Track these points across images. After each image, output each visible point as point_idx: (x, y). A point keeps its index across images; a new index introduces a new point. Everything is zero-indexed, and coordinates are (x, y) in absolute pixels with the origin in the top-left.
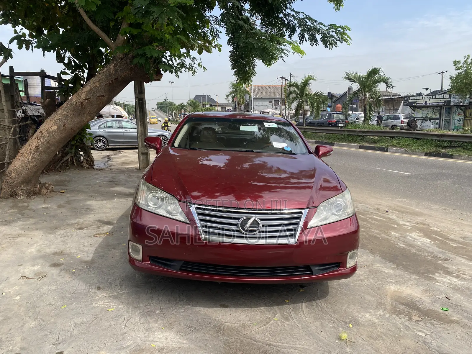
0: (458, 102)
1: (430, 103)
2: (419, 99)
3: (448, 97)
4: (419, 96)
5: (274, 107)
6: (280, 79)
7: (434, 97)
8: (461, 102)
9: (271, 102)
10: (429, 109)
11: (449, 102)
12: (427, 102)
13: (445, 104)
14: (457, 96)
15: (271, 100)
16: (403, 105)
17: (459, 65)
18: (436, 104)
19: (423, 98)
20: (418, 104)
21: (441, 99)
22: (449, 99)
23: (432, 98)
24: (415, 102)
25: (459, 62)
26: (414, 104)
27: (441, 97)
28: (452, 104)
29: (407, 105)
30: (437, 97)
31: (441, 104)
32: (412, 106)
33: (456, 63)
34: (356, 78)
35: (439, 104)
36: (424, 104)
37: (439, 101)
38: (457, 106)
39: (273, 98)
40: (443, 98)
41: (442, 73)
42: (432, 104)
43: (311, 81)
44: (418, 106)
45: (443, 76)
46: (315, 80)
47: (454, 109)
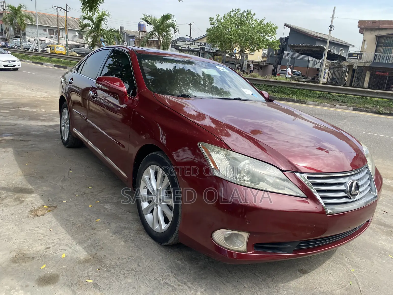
0: (210, 50)
1: (191, 48)
2: (183, 44)
3: (203, 45)
4: (183, 41)
5: (49, 36)
6: (55, 8)
7: (194, 44)
8: (212, 50)
9: (45, 30)
10: (190, 52)
11: (204, 49)
12: (189, 47)
13: (201, 50)
14: (209, 45)
15: (45, 28)
16: (172, 47)
17: (213, 21)
18: (195, 49)
19: (186, 43)
20: (183, 48)
21: (199, 46)
22: (204, 47)
23: (193, 45)
24: (180, 46)
25: (213, 19)
26: (179, 48)
27: (199, 44)
28: (206, 50)
29: (174, 48)
30: (196, 44)
31: (199, 49)
32: (178, 49)
33: (211, 19)
34: (152, 21)
35: (197, 49)
36: (186, 48)
37: (197, 47)
38: (209, 52)
39: (47, 26)
40: (200, 45)
41: (191, 24)
42: (192, 49)
43: (106, 17)
44: (182, 49)
45: (191, 27)
46: (109, 16)
47: (207, 54)
